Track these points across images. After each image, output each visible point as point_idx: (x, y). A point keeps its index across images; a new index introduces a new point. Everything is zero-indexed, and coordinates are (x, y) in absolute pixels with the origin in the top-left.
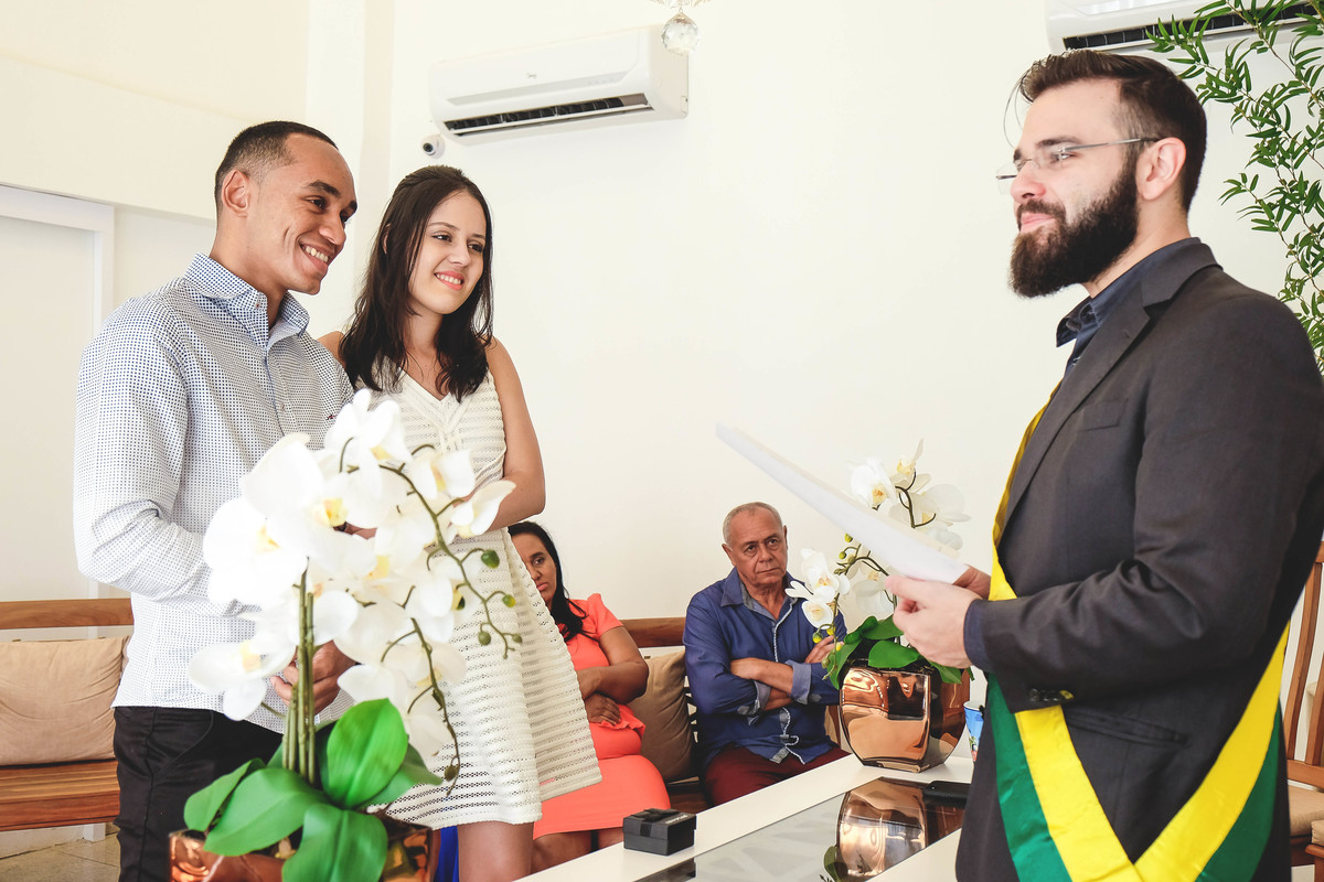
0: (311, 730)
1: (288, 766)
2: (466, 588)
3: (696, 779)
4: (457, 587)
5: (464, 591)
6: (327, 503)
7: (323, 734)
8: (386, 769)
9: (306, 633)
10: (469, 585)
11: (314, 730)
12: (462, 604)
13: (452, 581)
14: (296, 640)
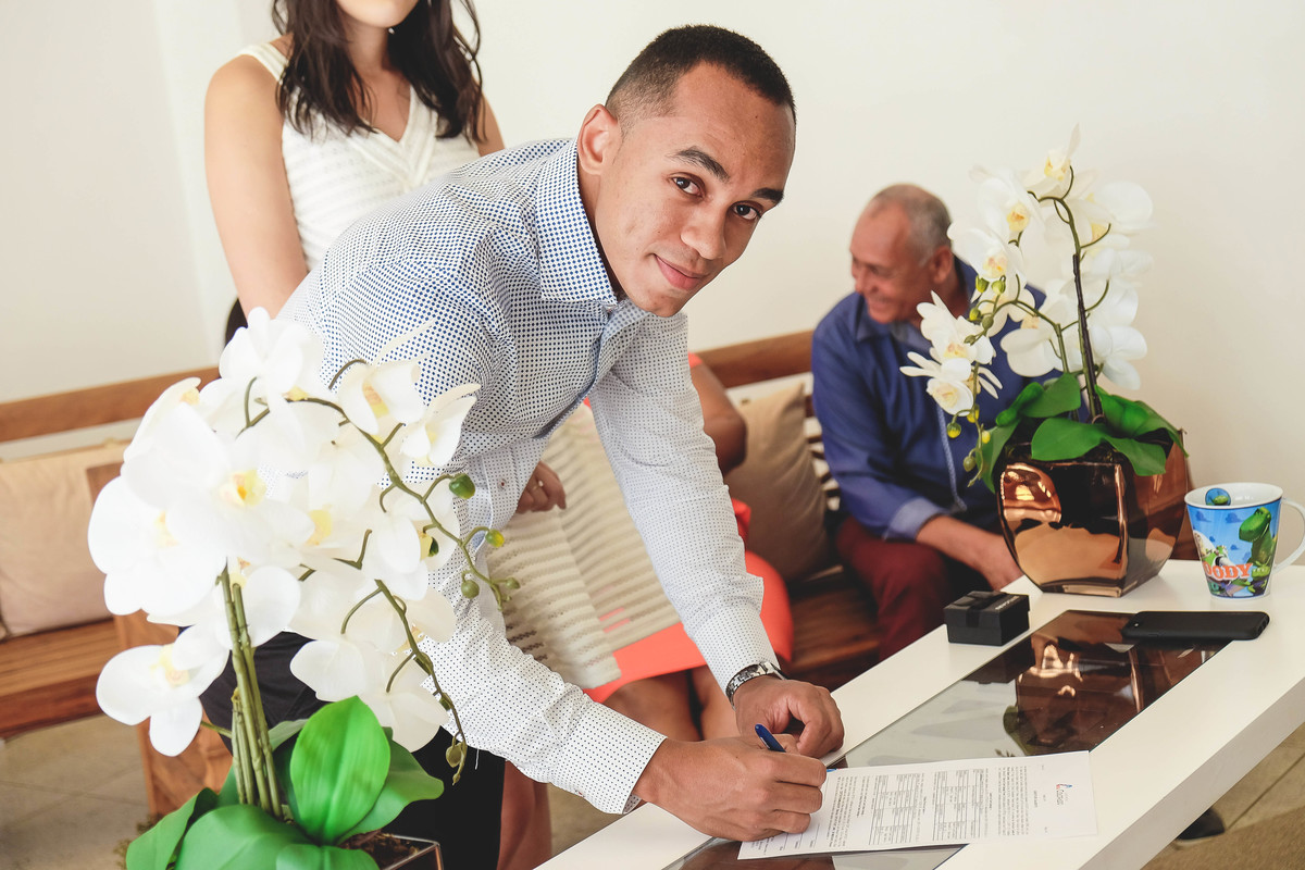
0: (266, 751)
1: (245, 801)
2: (436, 529)
3: (838, 569)
4: (424, 532)
5: (434, 533)
6: (237, 477)
7: (282, 754)
8: (368, 788)
9: (239, 634)
10: (440, 526)
11: (270, 750)
12: (434, 548)
13: (415, 523)
14: (228, 643)
